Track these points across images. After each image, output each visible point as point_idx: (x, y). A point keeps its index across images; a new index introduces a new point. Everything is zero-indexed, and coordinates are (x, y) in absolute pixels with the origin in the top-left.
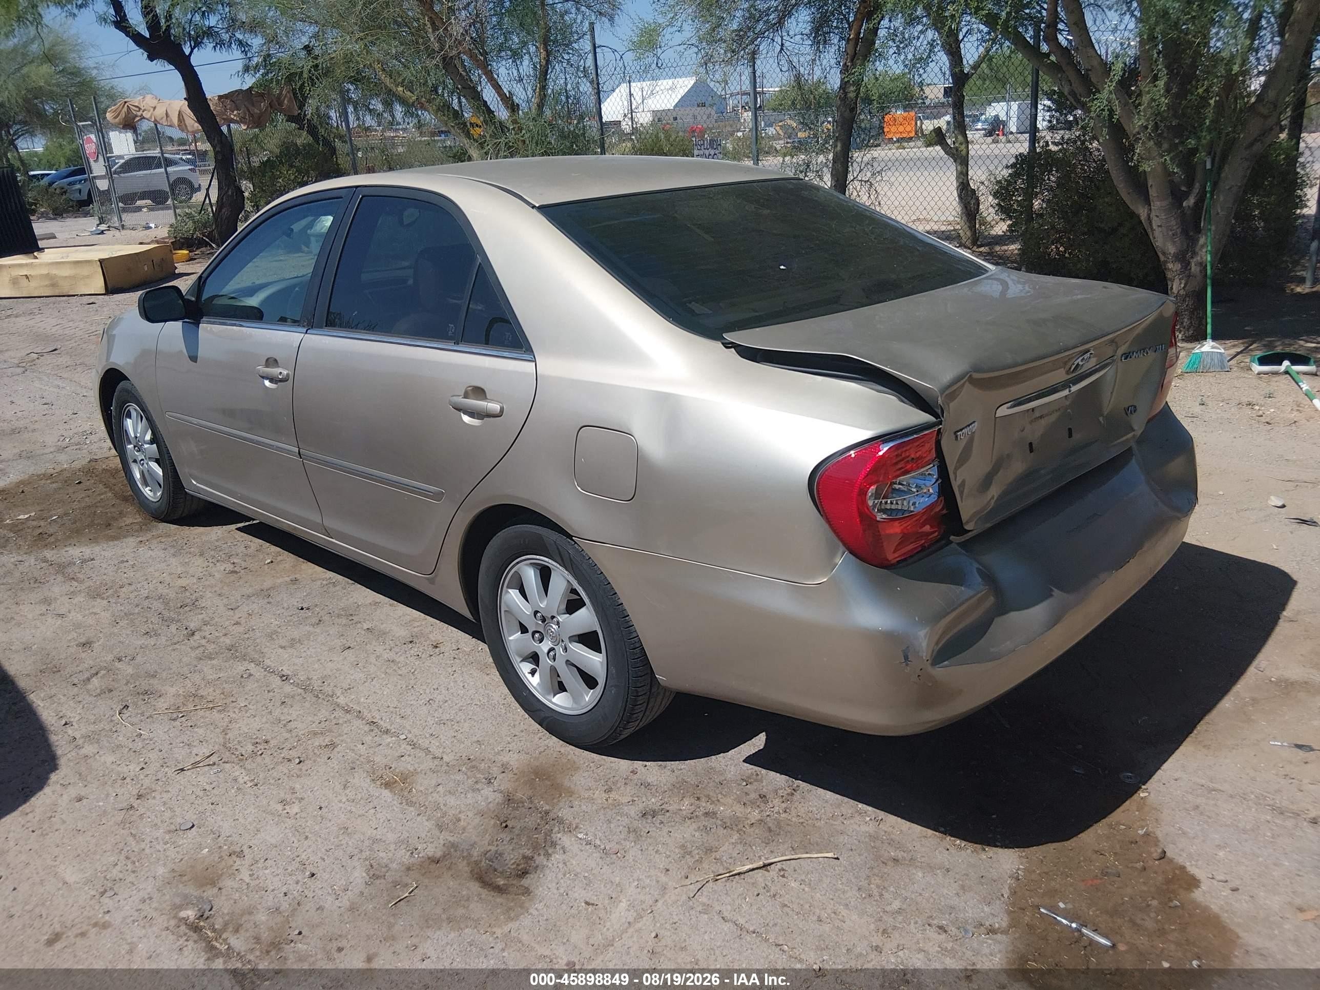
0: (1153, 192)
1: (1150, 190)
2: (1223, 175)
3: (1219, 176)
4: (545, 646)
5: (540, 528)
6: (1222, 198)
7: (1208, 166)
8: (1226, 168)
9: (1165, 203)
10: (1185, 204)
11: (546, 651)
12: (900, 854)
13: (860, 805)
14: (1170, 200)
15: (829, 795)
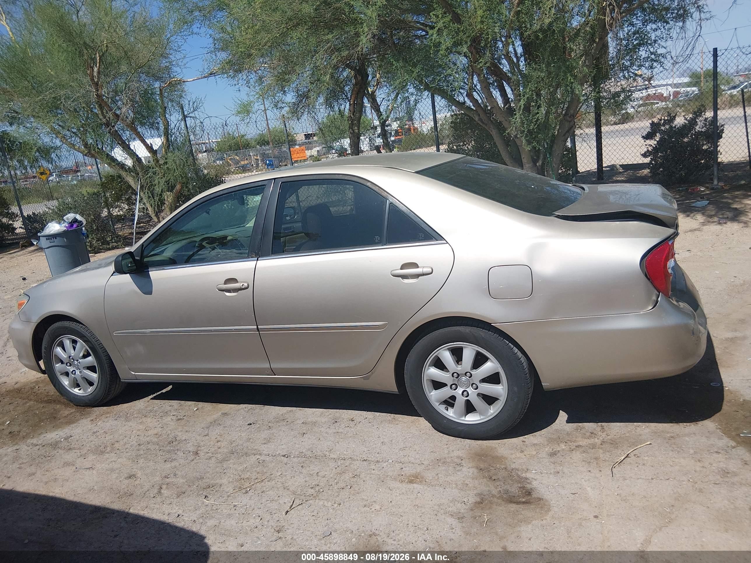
0: (524, 161)
1: (523, 160)
2: (553, 149)
3: (551, 150)
4: (460, 390)
5: (458, 327)
6: (555, 160)
7: (546, 146)
8: (555, 146)
9: (530, 165)
10: (537, 164)
11: (461, 393)
12: (672, 435)
13: (635, 424)
14: (532, 163)
15: (618, 424)
